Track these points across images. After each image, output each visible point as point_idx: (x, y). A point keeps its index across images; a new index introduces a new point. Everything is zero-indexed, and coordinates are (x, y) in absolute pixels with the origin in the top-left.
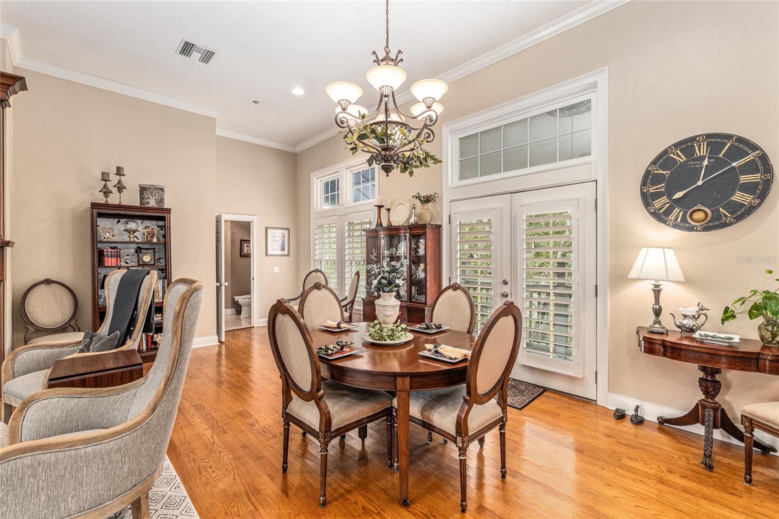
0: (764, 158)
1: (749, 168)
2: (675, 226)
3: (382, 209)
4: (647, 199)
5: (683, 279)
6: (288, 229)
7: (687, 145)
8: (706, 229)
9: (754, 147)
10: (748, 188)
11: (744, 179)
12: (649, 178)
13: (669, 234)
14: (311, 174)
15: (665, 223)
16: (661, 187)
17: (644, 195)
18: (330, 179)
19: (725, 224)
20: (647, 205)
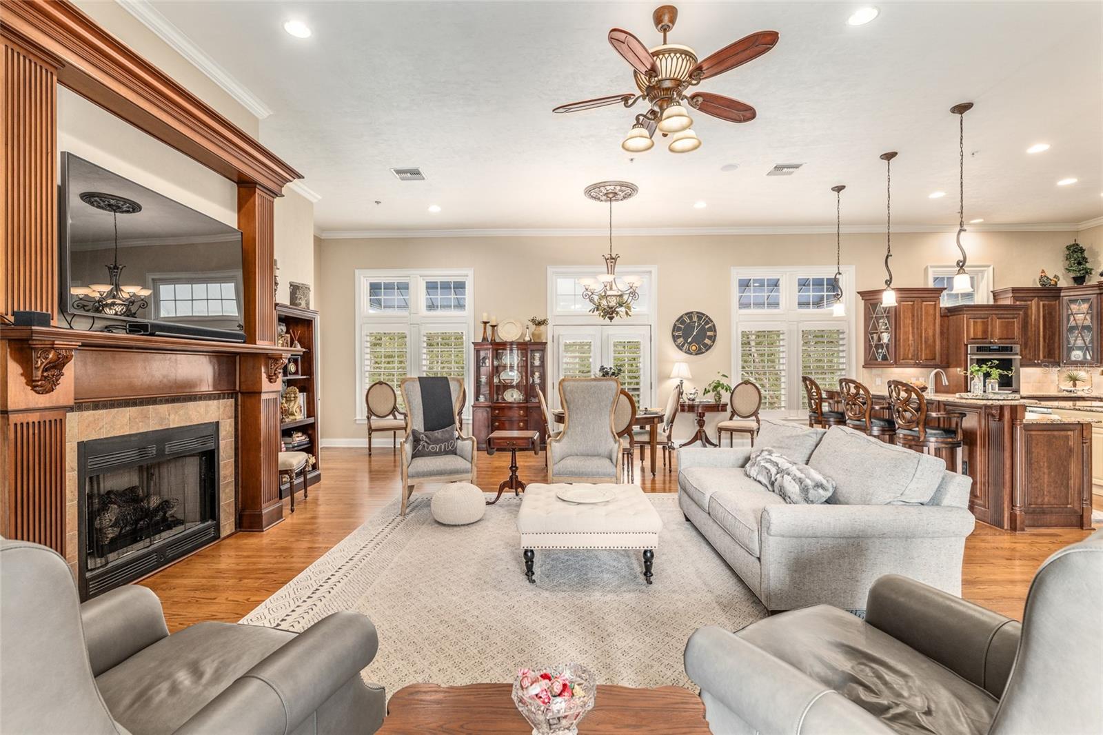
0: (714, 325)
1: (710, 329)
2: (686, 352)
4: (675, 338)
5: (691, 377)
7: (690, 315)
8: (696, 354)
9: (712, 321)
10: (710, 338)
11: (708, 333)
12: (675, 328)
13: (684, 356)
14: (357, 271)
15: (681, 350)
16: (680, 333)
17: (673, 336)
18: (382, 280)
19: (703, 353)
20: (675, 341)
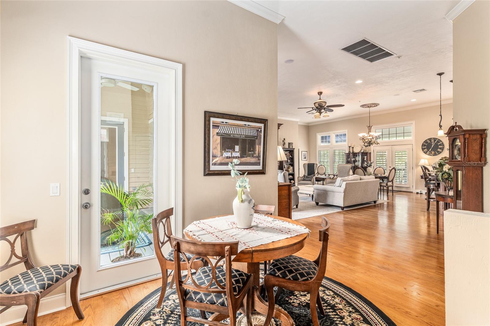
0: (443, 143)
1: (440, 145)
2: (428, 155)
3: (351, 147)
4: (423, 149)
5: (429, 165)
6: (307, 152)
7: (430, 139)
8: (433, 155)
9: (441, 141)
11: (440, 147)
12: (423, 145)
13: (427, 156)
14: (317, 134)
15: (426, 154)
16: (425, 147)
17: (422, 148)
18: (324, 135)
19: (437, 155)
20: (423, 150)
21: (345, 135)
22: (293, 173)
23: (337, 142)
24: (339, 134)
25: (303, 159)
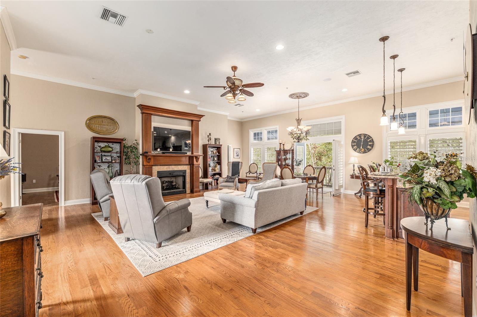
0: (372, 140)
1: (370, 141)
2: (358, 152)
3: (281, 144)
4: (353, 146)
5: (358, 163)
6: (240, 149)
7: (360, 135)
8: (363, 153)
9: (371, 138)
10: (370, 145)
11: (369, 143)
12: (353, 142)
13: (356, 154)
14: (250, 130)
15: (356, 151)
16: (355, 144)
17: (352, 145)
18: (257, 132)
19: (366, 152)
20: (352, 147)
21: (276, 131)
22: (220, 172)
23: (269, 139)
24: (270, 130)
25: (235, 157)
